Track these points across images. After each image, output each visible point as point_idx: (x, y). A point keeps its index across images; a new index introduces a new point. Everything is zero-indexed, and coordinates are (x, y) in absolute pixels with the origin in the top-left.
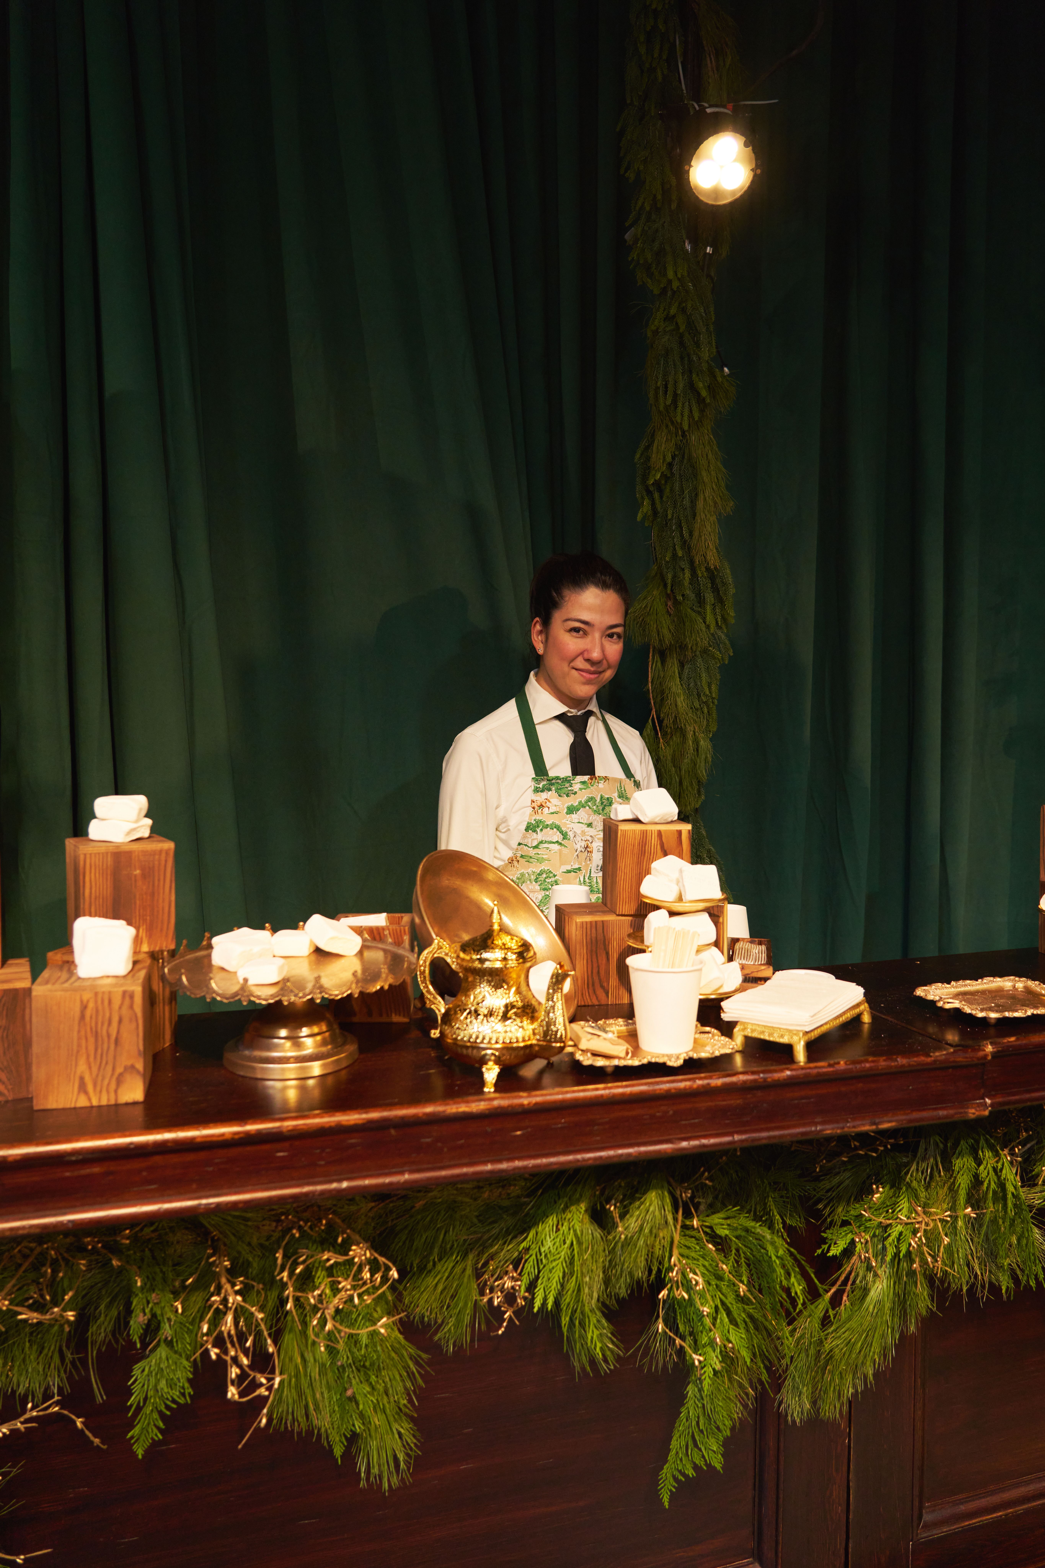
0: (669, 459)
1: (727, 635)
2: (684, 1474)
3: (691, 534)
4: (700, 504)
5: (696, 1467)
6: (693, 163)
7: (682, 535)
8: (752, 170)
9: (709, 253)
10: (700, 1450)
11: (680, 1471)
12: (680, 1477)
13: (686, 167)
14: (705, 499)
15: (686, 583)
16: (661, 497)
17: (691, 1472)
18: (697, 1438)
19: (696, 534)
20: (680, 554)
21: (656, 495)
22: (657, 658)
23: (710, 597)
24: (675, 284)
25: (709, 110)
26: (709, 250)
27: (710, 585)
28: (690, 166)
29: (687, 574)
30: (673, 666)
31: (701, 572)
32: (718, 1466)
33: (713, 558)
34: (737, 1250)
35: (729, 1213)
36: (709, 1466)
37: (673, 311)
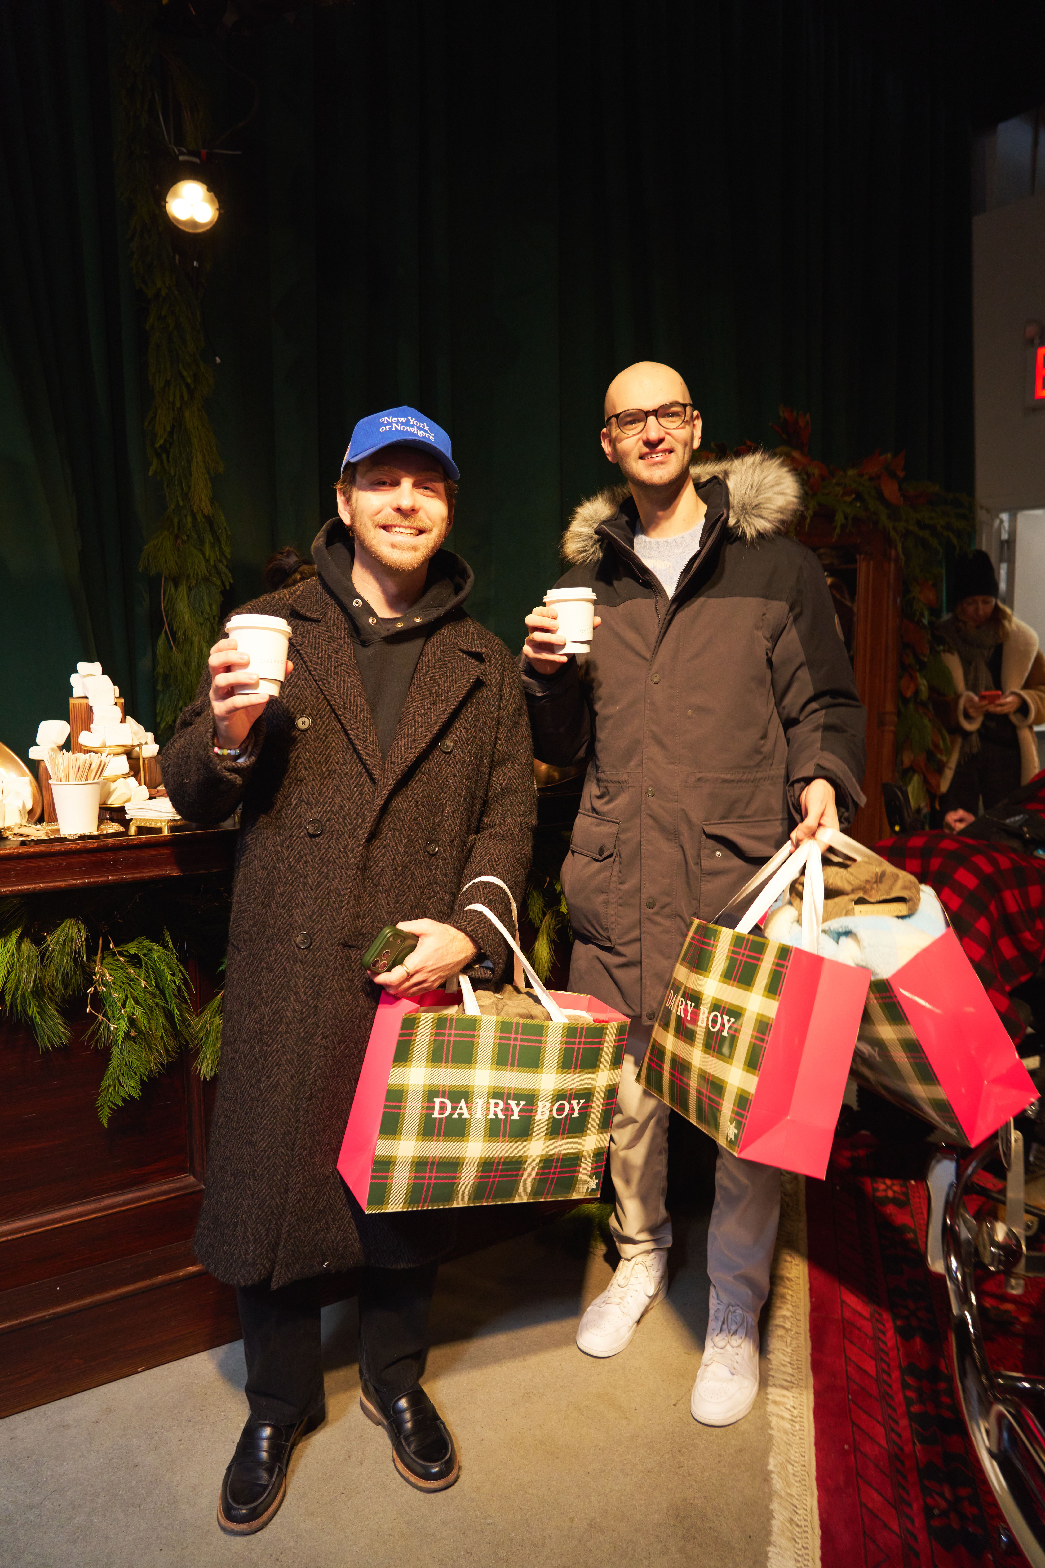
0: (168, 429)
1: (227, 567)
2: (115, 1104)
3: (189, 488)
4: (194, 465)
5: (124, 1100)
6: (167, 200)
7: (182, 489)
8: (217, 209)
9: (196, 267)
10: (123, 1086)
11: (112, 1102)
12: (113, 1107)
13: (163, 203)
14: (197, 463)
15: (189, 525)
16: (168, 457)
17: (120, 1103)
18: (121, 1080)
19: (192, 488)
20: (181, 503)
21: (164, 456)
22: (171, 584)
23: (208, 538)
24: (164, 293)
25: (181, 158)
26: (195, 264)
27: (208, 528)
28: (166, 202)
29: (189, 519)
30: (183, 589)
31: (199, 517)
32: (136, 1096)
33: (207, 508)
34: (146, 964)
35: (139, 941)
36: (130, 1095)
37: (163, 313)
